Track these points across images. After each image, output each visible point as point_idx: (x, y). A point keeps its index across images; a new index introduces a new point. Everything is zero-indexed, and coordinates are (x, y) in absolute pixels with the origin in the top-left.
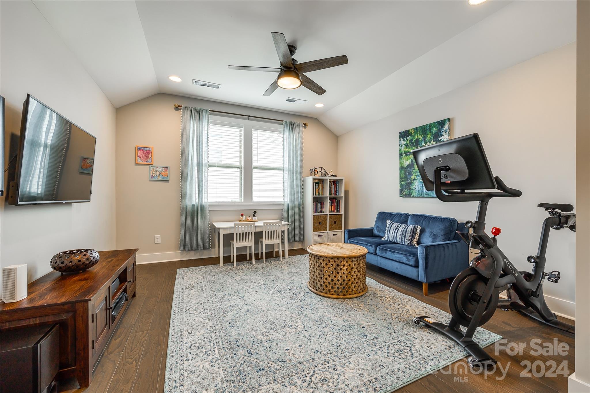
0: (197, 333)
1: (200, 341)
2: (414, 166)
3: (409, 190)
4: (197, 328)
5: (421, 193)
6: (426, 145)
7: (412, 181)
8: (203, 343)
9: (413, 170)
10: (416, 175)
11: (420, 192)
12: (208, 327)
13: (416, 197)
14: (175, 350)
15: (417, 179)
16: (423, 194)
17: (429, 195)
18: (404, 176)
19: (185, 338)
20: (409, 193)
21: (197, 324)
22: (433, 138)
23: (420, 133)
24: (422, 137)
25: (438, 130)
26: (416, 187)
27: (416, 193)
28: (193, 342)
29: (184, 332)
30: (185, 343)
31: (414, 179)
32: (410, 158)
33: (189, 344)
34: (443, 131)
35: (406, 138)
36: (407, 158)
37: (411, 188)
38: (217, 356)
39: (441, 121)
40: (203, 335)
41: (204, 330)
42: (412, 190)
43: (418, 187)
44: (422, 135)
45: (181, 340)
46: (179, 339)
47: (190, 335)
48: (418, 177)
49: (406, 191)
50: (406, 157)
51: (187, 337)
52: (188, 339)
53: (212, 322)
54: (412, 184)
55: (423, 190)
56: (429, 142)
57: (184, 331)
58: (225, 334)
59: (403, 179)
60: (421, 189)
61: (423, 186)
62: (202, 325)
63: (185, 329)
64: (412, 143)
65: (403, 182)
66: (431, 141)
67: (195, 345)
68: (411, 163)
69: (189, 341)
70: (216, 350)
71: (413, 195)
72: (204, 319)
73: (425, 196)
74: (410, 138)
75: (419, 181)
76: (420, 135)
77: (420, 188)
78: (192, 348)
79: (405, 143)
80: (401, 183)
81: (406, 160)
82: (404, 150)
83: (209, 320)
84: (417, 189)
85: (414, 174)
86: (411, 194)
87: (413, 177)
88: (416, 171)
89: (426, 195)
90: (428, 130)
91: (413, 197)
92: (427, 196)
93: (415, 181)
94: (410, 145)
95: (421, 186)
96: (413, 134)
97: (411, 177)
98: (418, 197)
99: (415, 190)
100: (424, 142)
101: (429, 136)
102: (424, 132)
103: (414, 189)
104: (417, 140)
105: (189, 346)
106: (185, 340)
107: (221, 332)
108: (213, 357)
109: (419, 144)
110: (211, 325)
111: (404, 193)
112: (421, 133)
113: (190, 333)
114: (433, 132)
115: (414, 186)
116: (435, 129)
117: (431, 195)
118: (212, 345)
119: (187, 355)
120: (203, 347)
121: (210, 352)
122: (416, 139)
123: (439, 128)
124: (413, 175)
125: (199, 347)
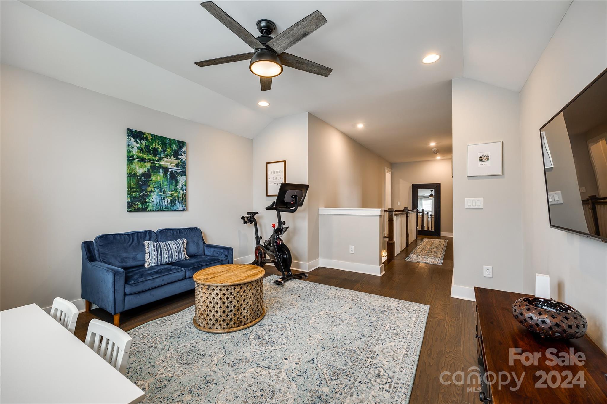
0: (393, 345)
1: (395, 338)
2: (151, 176)
3: (144, 202)
4: (390, 350)
5: (160, 207)
6: (165, 158)
7: (149, 193)
8: (393, 336)
9: (150, 180)
10: (154, 187)
11: (159, 205)
12: (381, 346)
13: (153, 211)
14: (416, 342)
15: (154, 191)
16: (162, 208)
17: (169, 208)
18: (136, 186)
19: (405, 347)
20: (145, 206)
21: (389, 354)
22: (173, 154)
23: (159, 142)
24: (161, 148)
25: (178, 148)
26: (154, 200)
27: (154, 206)
28: (400, 340)
29: (404, 352)
30: (406, 343)
31: (151, 191)
32: (146, 166)
33: (404, 340)
34: (182, 151)
35: (140, 141)
36: (142, 165)
37: (146, 201)
38: (389, 325)
39: (181, 141)
40: (390, 342)
41: (386, 346)
42: (148, 203)
43: (156, 200)
44: (161, 146)
45: (409, 347)
46: (410, 348)
47: (400, 347)
48: (156, 189)
49: (139, 204)
50: (139, 164)
51: (403, 347)
52: (403, 345)
53: (374, 349)
54: (148, 196)
55: (162, 203)
56: (169, 156)
57: (403, 354)
58: (373, 333)
59: (134, 190)
60: (160, 202)
61: (162, 200)
62: (384, 351)
63: (402, 355)
64: (149, 150)
65: (134, 193)
66: (171, 156)
67: (400, 338)
68: (147, 172)
69: (403, 343)
70: (387, 327)
71: (149, 209)
72: (379, 356)
73: (165, 210)
74: (145, 143)
75: (158, 193)
76: (159, 144)
77: (158, 201)
78: (402, 337)
79: (138, 145)
80: (132, 194)
81: (139, 167)
82: (137, 154)
83: (375, 352)
84: (155, 202)
85: (151, 186)
86: (147, 208)
87: (149, 189)
88: (154, 183)
89: (166, 208)
90: (168, 144)
91: (150, 211)
92: (167, 210)
93: (152, 194)
94: (146, 151)
95: (160, 199)
96: (150, 140)
97: (146, 189)
98: (156, 211)
99: (153, 203)
100: (163, 154)
101: (169, 150)
102: (164, 144)
103: (151, 202)
104: (155, 149)
105: (405, 339)
106: (405, 346)
107: (374, 336)
108: (392, 325)
109: (157, 155)
110: (377, 346)
111: (136, 207)
112: (161, 143)
113: (399, 349)
114: (174, 148)
115: (152, 199)
116: (175, 146)
117: (171, 209)
118: (387, 332)
119: (408, 335)
120: (394, 333)
121: (392, 328)
122: (154, 147)
123: (178, 147)
124: (149, 186)
125: (398, 335)
